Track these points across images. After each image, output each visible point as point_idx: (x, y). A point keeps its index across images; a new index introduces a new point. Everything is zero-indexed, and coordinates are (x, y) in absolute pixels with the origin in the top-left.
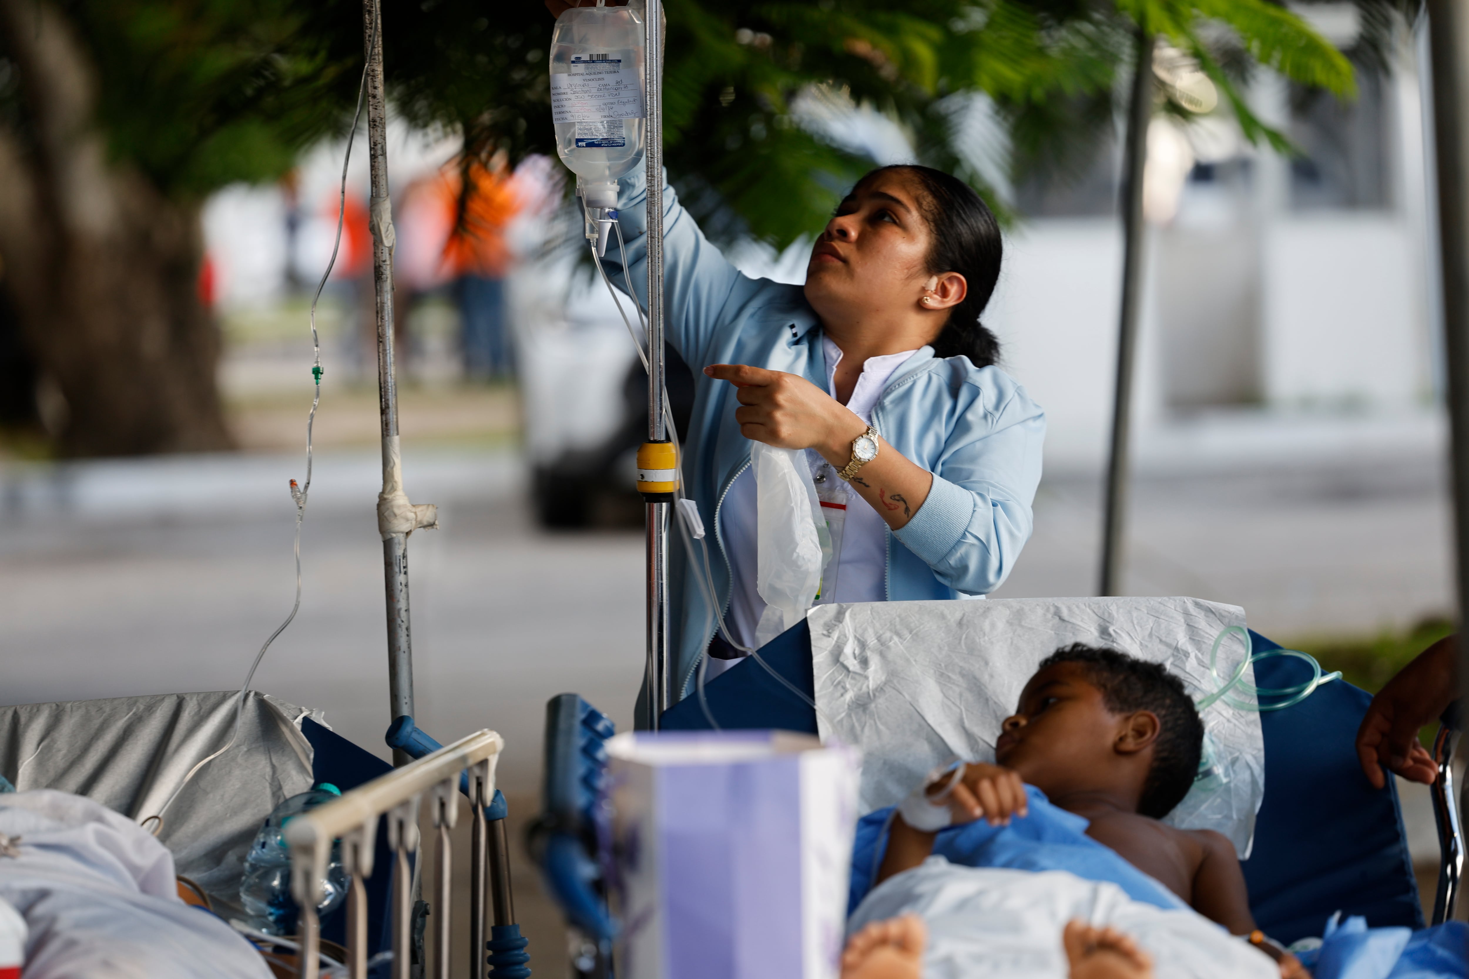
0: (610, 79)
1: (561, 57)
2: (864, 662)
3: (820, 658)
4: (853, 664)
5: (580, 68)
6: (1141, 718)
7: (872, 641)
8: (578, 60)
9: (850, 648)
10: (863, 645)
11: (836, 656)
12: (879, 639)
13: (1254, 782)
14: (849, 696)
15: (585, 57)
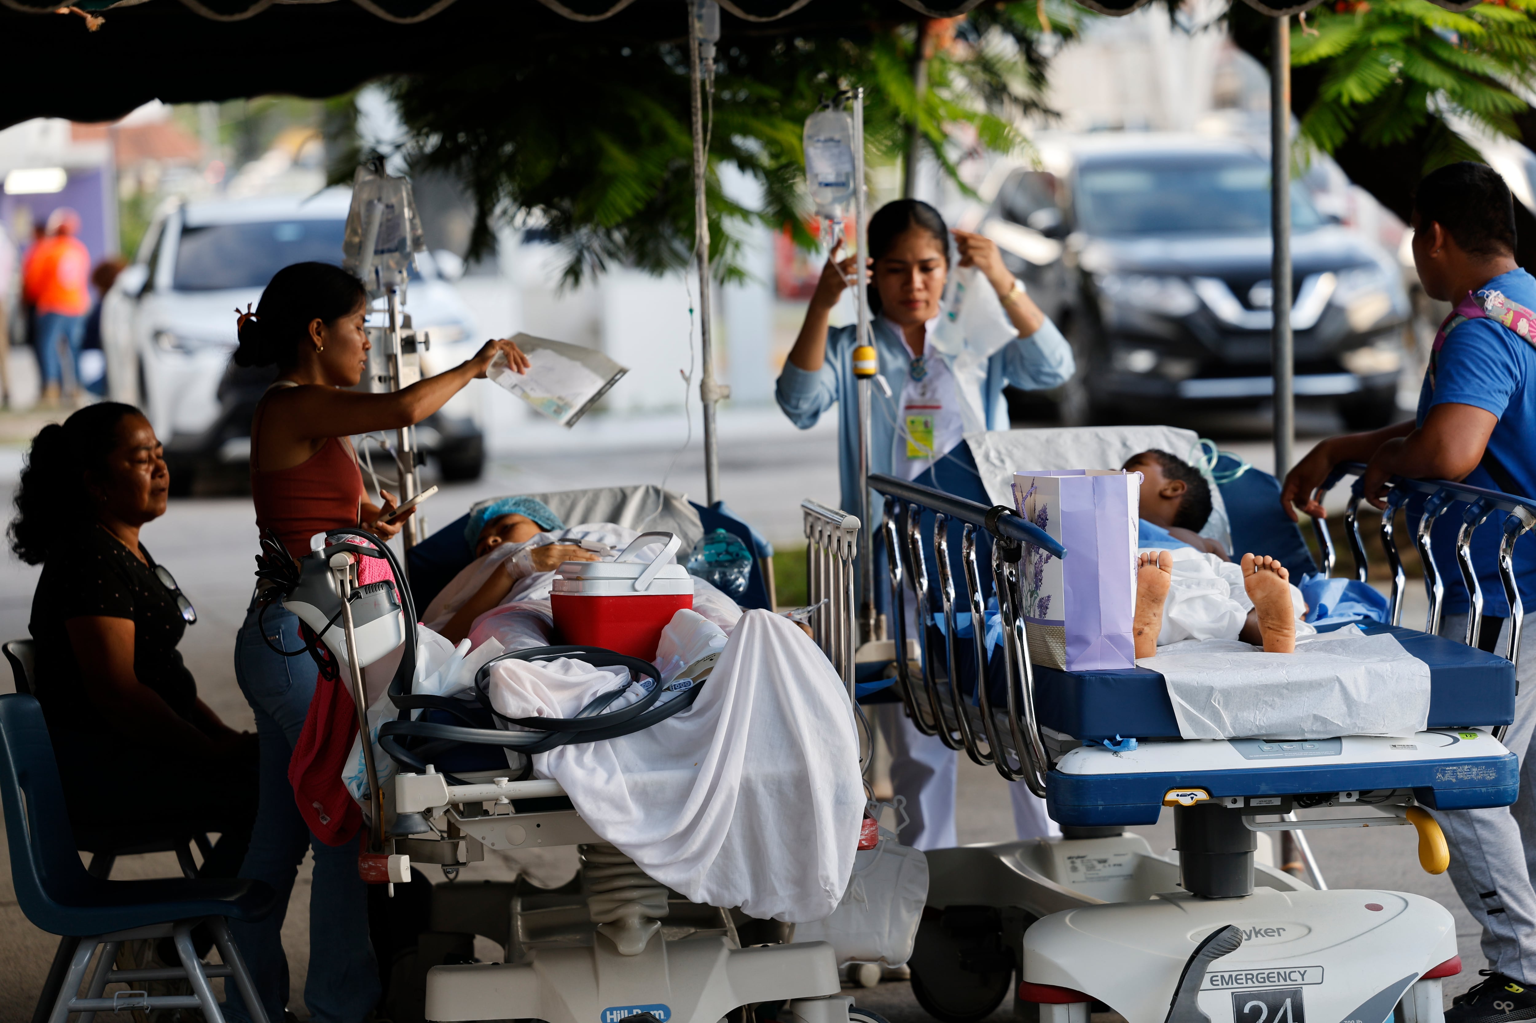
0: (836, 151)
1: (810, 137)
2: (1002, 461)
3: (979, 459)
4: (997, 462)
5: (820, 145)
6: (1177, 484)
7: (1003, 451)
8: (818, 141)
9: (993, 455)
10: (999, 452)
11: (987, 458)
12: (1007, 449)
13: (1222, 519)
14: (999, 478)
15: (822, 138)
